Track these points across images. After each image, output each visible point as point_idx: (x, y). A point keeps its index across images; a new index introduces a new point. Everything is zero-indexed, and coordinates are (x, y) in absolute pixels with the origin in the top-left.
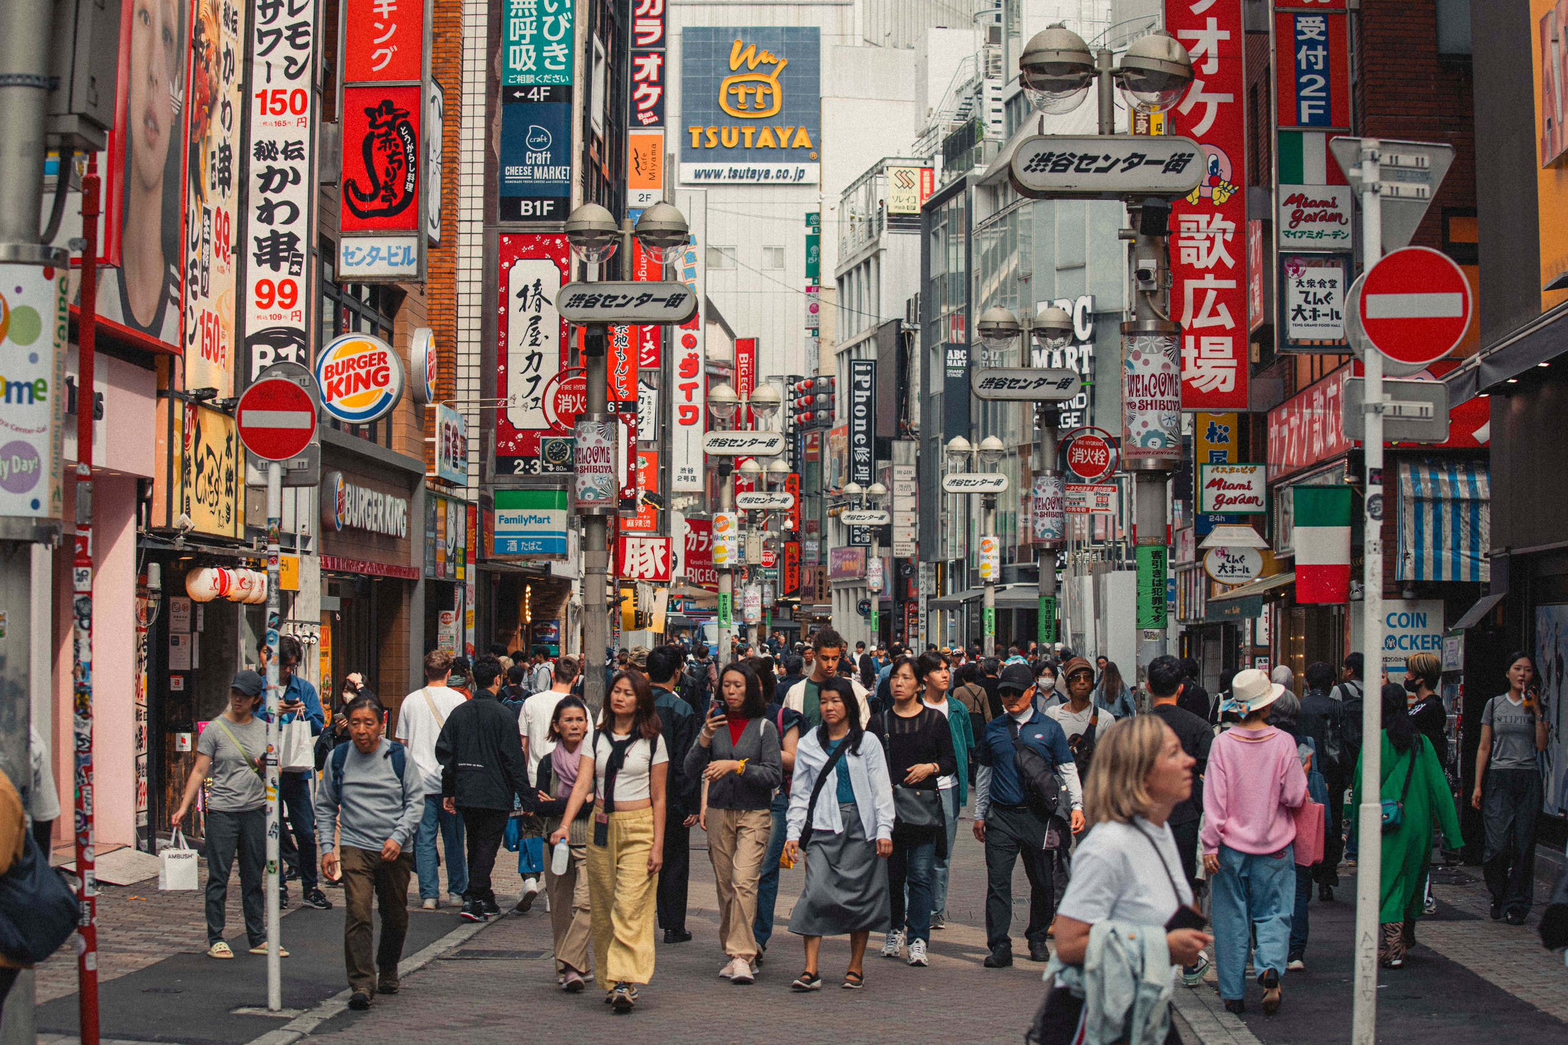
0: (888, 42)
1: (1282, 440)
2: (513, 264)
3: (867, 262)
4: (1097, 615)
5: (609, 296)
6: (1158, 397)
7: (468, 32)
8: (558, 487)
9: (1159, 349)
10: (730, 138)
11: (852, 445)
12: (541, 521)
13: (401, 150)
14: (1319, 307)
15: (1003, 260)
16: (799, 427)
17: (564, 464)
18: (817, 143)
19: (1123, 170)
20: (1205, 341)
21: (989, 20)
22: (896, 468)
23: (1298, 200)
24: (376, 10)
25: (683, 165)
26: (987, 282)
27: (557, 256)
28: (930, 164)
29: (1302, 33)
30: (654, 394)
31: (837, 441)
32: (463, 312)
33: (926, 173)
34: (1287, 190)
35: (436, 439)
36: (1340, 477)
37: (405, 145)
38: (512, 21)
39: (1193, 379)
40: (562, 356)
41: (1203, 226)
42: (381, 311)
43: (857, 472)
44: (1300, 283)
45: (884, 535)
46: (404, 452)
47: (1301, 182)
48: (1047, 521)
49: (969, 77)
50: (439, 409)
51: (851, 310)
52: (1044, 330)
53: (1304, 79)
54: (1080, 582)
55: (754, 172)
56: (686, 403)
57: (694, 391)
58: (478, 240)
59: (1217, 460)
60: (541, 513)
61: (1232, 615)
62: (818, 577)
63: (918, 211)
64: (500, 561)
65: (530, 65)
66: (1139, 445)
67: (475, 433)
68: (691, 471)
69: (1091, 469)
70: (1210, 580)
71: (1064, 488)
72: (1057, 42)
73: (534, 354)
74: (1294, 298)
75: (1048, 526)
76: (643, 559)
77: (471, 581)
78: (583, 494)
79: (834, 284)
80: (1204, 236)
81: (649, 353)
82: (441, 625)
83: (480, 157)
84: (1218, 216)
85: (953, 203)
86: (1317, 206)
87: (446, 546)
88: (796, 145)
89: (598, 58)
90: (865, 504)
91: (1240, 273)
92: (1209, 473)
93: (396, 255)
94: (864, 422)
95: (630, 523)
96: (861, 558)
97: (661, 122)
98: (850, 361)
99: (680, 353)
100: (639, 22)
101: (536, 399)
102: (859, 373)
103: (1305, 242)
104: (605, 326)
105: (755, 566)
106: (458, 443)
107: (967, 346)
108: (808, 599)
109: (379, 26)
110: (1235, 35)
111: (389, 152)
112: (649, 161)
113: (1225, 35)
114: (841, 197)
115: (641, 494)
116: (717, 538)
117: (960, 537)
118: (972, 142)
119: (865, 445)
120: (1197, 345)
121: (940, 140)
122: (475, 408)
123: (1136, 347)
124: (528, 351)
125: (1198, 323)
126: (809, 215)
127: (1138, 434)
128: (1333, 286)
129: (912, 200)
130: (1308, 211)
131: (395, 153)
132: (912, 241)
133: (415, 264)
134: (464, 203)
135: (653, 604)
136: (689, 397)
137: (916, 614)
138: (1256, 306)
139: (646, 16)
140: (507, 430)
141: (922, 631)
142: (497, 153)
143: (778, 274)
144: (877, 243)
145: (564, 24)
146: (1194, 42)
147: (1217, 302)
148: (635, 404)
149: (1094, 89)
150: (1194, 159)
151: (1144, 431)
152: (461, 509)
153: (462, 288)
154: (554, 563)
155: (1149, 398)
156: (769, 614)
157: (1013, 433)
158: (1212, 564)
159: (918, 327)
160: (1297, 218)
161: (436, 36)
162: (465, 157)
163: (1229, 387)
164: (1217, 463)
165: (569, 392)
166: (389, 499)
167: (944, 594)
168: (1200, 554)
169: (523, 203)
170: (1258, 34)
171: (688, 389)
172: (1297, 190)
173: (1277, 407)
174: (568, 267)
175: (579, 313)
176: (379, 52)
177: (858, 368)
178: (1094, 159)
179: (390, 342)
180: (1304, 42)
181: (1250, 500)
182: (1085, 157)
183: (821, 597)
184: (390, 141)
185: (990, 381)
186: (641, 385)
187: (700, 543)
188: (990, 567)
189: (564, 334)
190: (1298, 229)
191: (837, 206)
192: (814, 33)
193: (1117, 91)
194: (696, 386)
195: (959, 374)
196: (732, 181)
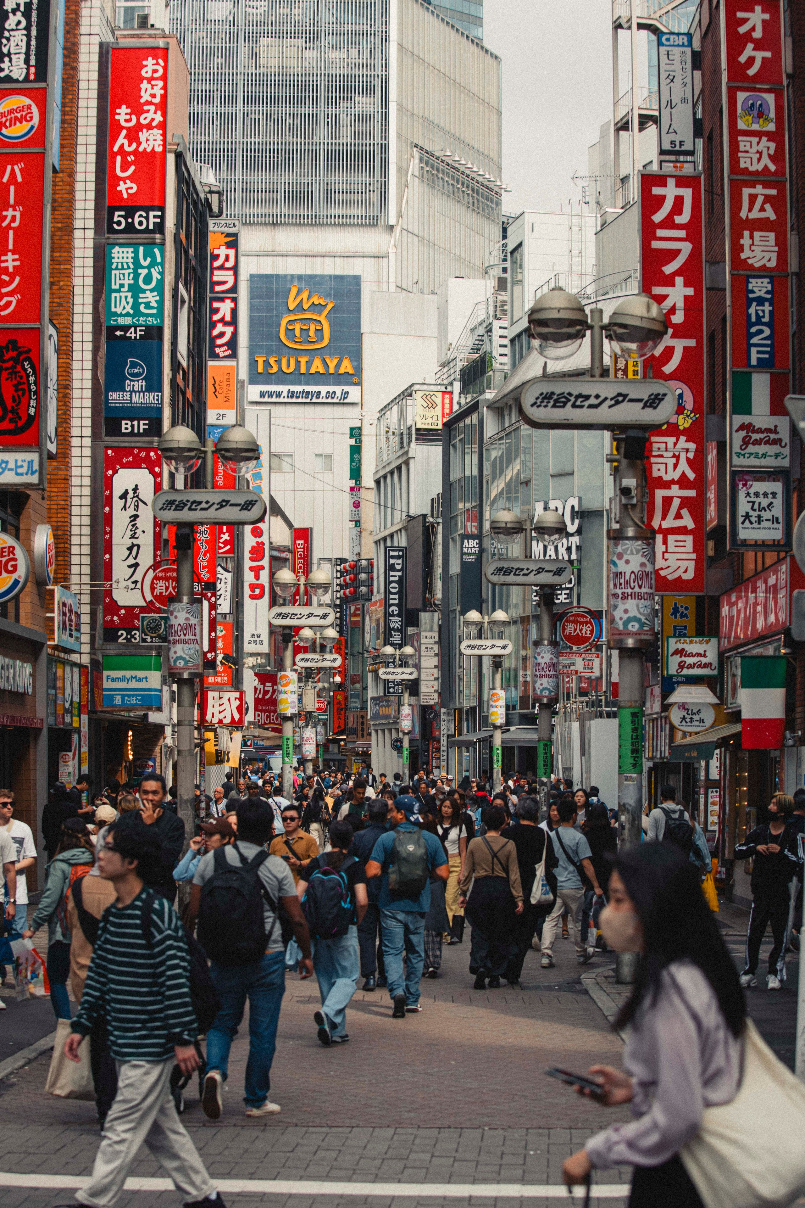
0: (415, 289)
1: (731, 618)
2: (115, 472)
3: (399, 468)
4: (583, 753)
5: (194, 502)
6: (637, 589)
7: (77, 281)
8: (154, 653)
9: (638, 552)
10: (288, 366)
11: (388, 615)
12: (140, 680)
13: (24, 380)
14: (762, 513)
15: (507, 467)
16: (344, 600)
17: (159, 636)
18: (359, 369)
19: (610, 407)
20: (671, 538)
21: (497, 272)
22: (423, 634)
23: (747, 427)
24: (3, 265)
25: (250, 387)
26: (495, 484)
27: (151, 466)
28: (449, 389)
29: (753, 292)
30: (229, 576)
31: (375, 612)
32: (75, 510)
33: (447, 396)
34: (739, 420)
35: (55, 615)
36: (777, 649)
37: (28, 376)
38: (113, 272)
39: (662, 569)
40: (156, 548)
41: (670, 445)
42: (9, 511)
43: (392, 636)
44: (748, 494)
45: (413, 687)
46: (29, 626)
47: (749, 413)
48: (544, 681)
49: (480, 319)
50: (58, 590)
51: (386, 507)
52: (543, 528)
53: (753, 330)
54: (569, 727)
55: (308, 393)
56: (254, 581)
57: (262, 572)
58: (87, 452)
59: (680, 633)
60: (140, 674)
61: (690, 757)
62: (360, 720)
63: (440, 427)
64: (108, 712)
65: (129, 309)
66: (621, 627)
67: (86, 609)
68: (259, 636)
69: (579, 640)
70: (672, 728)
71: (558, 654)
72: (558, 301)
73: (133, 545)
74: (743, 507)
75: (546, 685)
76: (222, 708)
77: (85, 729)
78: (175, 661)
79: (373, 485)
80: (671, 454)
81: (226, 543)
82: (61, 764)
83: (88, 384)
84: (683, 439)
85: (468, 421)
86: (762, 432)
87: (64, 700)
88: (342, 371)
89: (183, 302)
90: (398, 662)
91: (700, 484)
92: (673, 644)
93: (22, 466)
94: (397, 597)
95: (211, 680)
96: (395, 707)
97: (234, 355)
98: (386, 548)
99: (249, 541)
100: (216, 272)
101: (136, 582)
102: (393, 557)
103: (753, 461)
104: (191, 526)
105: (310, 713)
106: (73, 617)
107: (479, 537)
108: (353, 737)
109: (6, 278)
110: (699, 292)
111: (15, 382)
112: (225, 387)
113: (690, 291)
114: (378, 415)
115: (220, 657)
116: (281, 692)
117: (474, 689)
118: (483, 372)
119: (398, 616)
120: (665, 542)
121: (458, 370)
122: (87, 589)
123: (619, 549)
124: (129, 543)
125: (665, 525)
126: (352, 429)
127: (621, 619)
128: (774, 497)
129: (435, 418)
130: (755, 436)
131: (20, 383)
132: (436, 451)
133: (37, 474)
134: (75, 422)
135: (230, 744)
136: (257, 577)
137: (438, 750)
138: (712, 510)
139: (222, 268)
140: (113, 607)
141: (444, 764)
142: (102, 380)
143: (328, 477)
144: (407, 452)
145: (156, 276)
146: (664, 297)
147: (681, 507)
148: (214, 585)
149: (587, 340)
150: (666, 398)
151: (625, 617)
152: (76, 670)
153: (75, 491)
154: (150, 714)
155: (629, 591)
156: (321, 750)
157: (516, 606)
158: (675, 716)
159: (440, 520)
160: (746, 442)
161: (52, 284)
162: (76, 384)
163: (690, 575)
164: (680, 636)
165: (162, 579)
166: (18, 663)
167: (460, 734)
168: (665, 707)
169: (124, 422)
170: (717, 290)
171: (256, 570)
172: (746, 419)
173: (728, 592)
174: (160, 475)
175: (170, 515)
176: (6, 299)
177: (392, 553)
178: (587, 397)
179: (17, 537)
180: (754, 299)
181: (706, 666)
182: (580, 396)
183: (363, 736)
184: (16, 373)
185: (500, 570)
186: (219, 569)
187: (266, 692)
188: (498, 715)
189: (158, 529)
190: (747, 451)
191: (375, 422)
192: (357, 280)
193: (606, 342)
194: (262, 568)
195: (473, 559)
196: (290, 400)
